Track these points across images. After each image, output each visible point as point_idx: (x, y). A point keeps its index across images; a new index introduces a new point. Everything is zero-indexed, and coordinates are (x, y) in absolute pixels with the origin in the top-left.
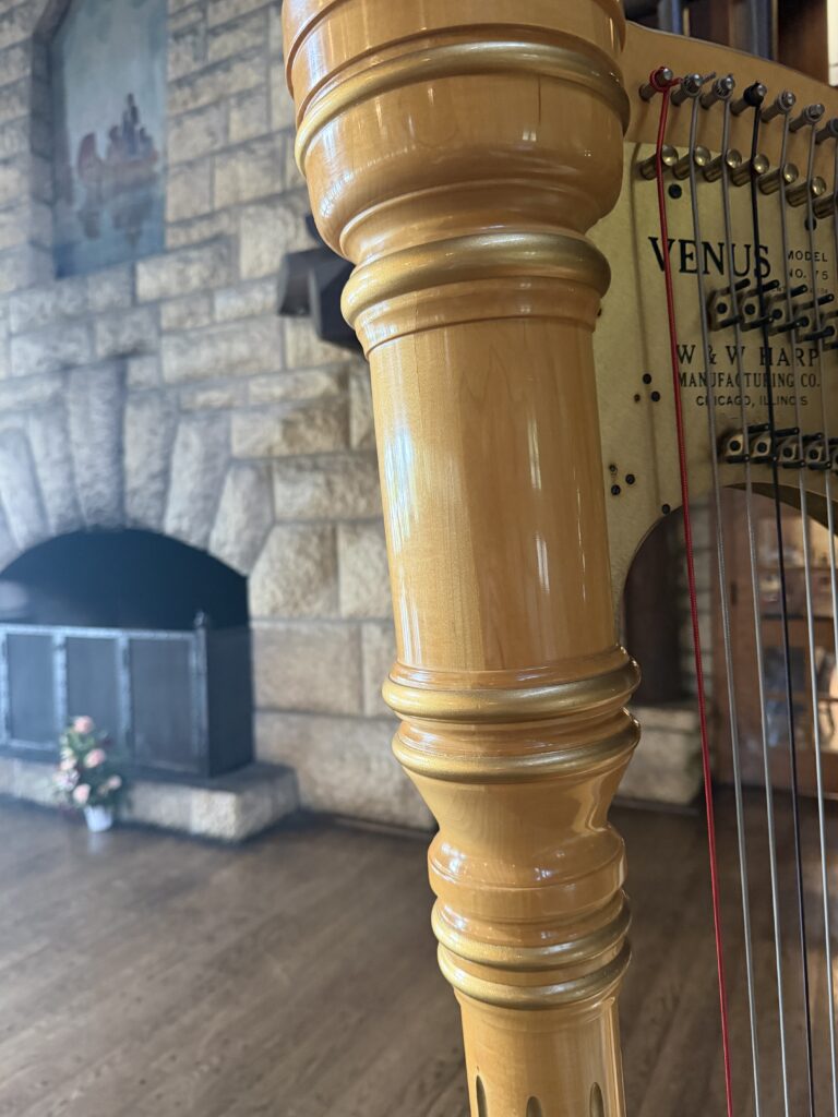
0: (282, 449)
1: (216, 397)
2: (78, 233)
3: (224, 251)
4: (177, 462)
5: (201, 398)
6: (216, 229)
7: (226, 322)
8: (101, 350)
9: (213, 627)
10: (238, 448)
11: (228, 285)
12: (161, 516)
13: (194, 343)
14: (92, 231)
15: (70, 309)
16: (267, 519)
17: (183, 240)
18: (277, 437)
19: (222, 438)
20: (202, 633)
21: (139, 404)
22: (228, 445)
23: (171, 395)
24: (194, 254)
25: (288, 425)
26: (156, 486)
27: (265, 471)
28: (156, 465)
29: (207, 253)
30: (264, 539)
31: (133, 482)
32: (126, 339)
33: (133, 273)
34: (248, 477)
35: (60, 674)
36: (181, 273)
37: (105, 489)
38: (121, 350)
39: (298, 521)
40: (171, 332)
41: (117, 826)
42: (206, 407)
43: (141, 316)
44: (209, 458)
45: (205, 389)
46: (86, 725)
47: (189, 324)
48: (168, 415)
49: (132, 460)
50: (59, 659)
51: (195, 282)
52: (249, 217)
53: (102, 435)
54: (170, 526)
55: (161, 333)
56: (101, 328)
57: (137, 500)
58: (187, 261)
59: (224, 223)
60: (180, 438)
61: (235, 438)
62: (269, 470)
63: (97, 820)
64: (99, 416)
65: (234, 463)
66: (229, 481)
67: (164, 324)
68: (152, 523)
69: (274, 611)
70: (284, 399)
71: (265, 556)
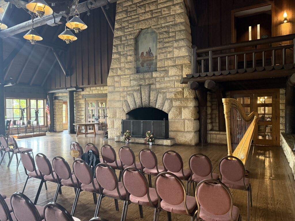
0: (174, 98)
1: (164, 91)
3: (166, 72)
4: (158, 99)
5: (162, 91)
7: (166, 81)
8: (147, 83)
9: (166, 120)
11: (167, 76)
12: (155, 106)
13: (161, 83)
15: (141, 77)
16: (171, 106)
17: (160, 70)
19: (165, 96)
20: (164, 120)
21: (153, 91)
23: (157, 90)
25: (175, 95)
26: (155, 102)
27: (171, 100)
28: (155, 99)
29: (164, 72)
30: (171, 109)
31: (151, 101)
32: (151, 82)
33: (152, 73)
34: (169, 101)
35: (142, 126)
37: (147, 102)
38: (150, 84)
39: (175, 107)
40: (157, 82)
41: (153, 145)
43: (153, 79)
44: (163, 98)
45: (163, 89)
46: (150, 132)
47: (160, 81)
48: (157, 92)
49: (151, 98)
50: (142, 124)
51: (162, 76)
52: (170, 68)
53: (147, 95)
54: (157, 107)
56: (147, 80)
57: (152, 103)
58: (161, 73)
59: (166, 68)
60: (159, 95)
61: (167, 96)
63: (151, 144)
64: (147, 92)
65: (167, 99)
66: (166, 101)
67: (157, 81)
68: (154, 107)
69: (172, 118)
70: (174, 91)
71: (171, 111)
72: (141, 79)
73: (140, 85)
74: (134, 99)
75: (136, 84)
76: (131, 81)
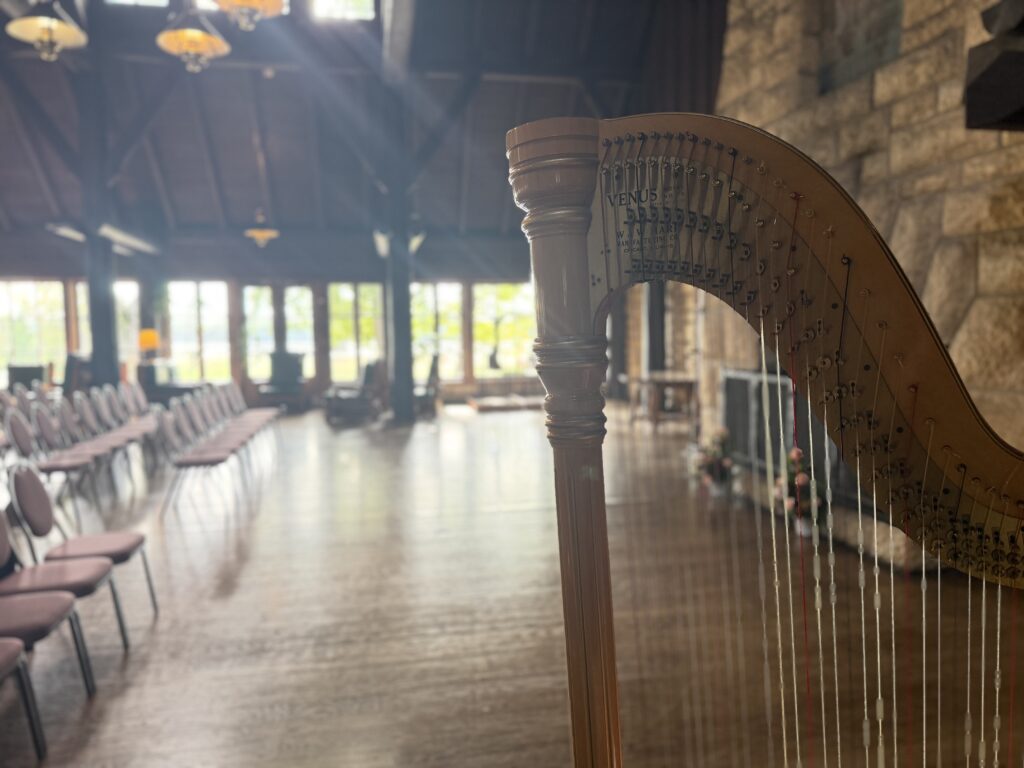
0: (991, 226)
1: (933, 182)
2: (838, 53)
3: (950, 45)
5: (919, 184)
6: (944, 25)
7: (947, 111)
8: (844, 153)
10: (948, 227)
11: (952, 77)
13: (917, 136)
14: (847, 50)
16: (971, 292)
17: (915, 42)
18: (985, 214)
19: (934, 218)
21: (870, 194)
22: (940, 225)
23: (895, 185)
24: (922, 54)
25: (997, 201)
27: (971, 247)
29: (933, 51)
32: (863, 140)
33: (872, 83)
34: (954, 253)
36: (910, 73)
38: (859, 151)
39: (999, 293)
40: (900, 128)
42: (924, 192)
43: (876, 120)
44: (922, 238)
45: (923, 176)
46: (799, 454)
47: (915, 118)
48: (891, 203)
51: (922, 80)
55: (892, 131)
58: (916, 62)
59: (952, 18)
60: (900, 222)
61: (947, 215)
62: (976, 245)
63: (801, 527)
66: (937, 260)
67: (895, 122)
70: (997, 176)
71: (965, 328)
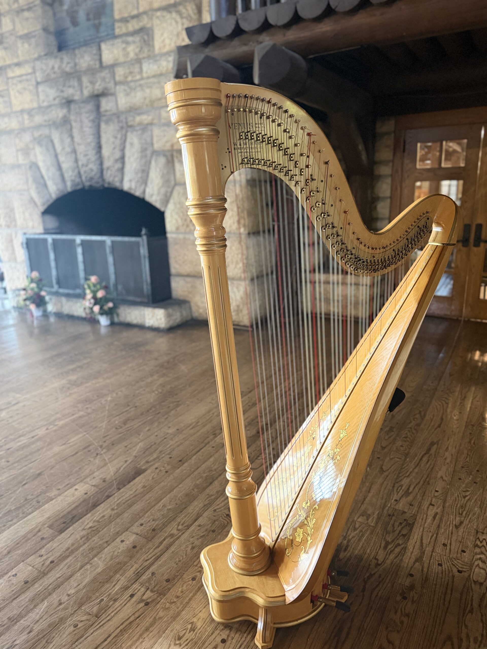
1: (145, 118)
2: (68, 23)
3: (146, 37)
4: (128, 153)
5: (138, 119)
6: (141, 24)
7: (148, 78)
8: (86, 93)
9: (150, 235)
10: (157, 146)
11: (149, 57)
12: (122, 181)
13: (132, 89)
14: (75, 23)
15: (68, 69)
16: (173, 183)
17: (124, 30)
19: (148, 140)
20: (145, 238)
21: (107, 122)
22: (152, 144)
23: (123, 118)
24: (130, 39)
26: (119, 165)
27: (171, 158)
28: (118, 155)
29: (137, 38)
30: (172, 192)
31: (107, 164)
32: (99, 87)
33: (100, 49)
34: (162, 160)
35: (80, 258)
36: (124, 49)
37: (94, 167)
38: (96, 92)
40: (121, 83)
41: (112, 324)
42: (140, 124)
43: (105, 74)
44: (143, 150)
45: (139, 114)
46: (96, 280)
47: (130, 79)
48: (122, 128)
49: (106, 152)
50: (79, 250)
51: (132, 55)
52: (158, 17)
53: (90, 139)
54: (126, 186)
55: (116, 84)
56: (85, 80)
57: (109, 172)
58: (127, 43)
59: (145, 21)
60: (128, 140)
61: (155, 140)
63: (104, 321)
64: (88, 129)
65: (155, 153)
66: (153, 163)
67: (117, 78)
68: (117, 185)
69: (177, 229)
71: (172, 201)
72: (67, 76)
73: (69, 102)
74: (56, 156)
75: (54, 99)
76: (41, 88)
